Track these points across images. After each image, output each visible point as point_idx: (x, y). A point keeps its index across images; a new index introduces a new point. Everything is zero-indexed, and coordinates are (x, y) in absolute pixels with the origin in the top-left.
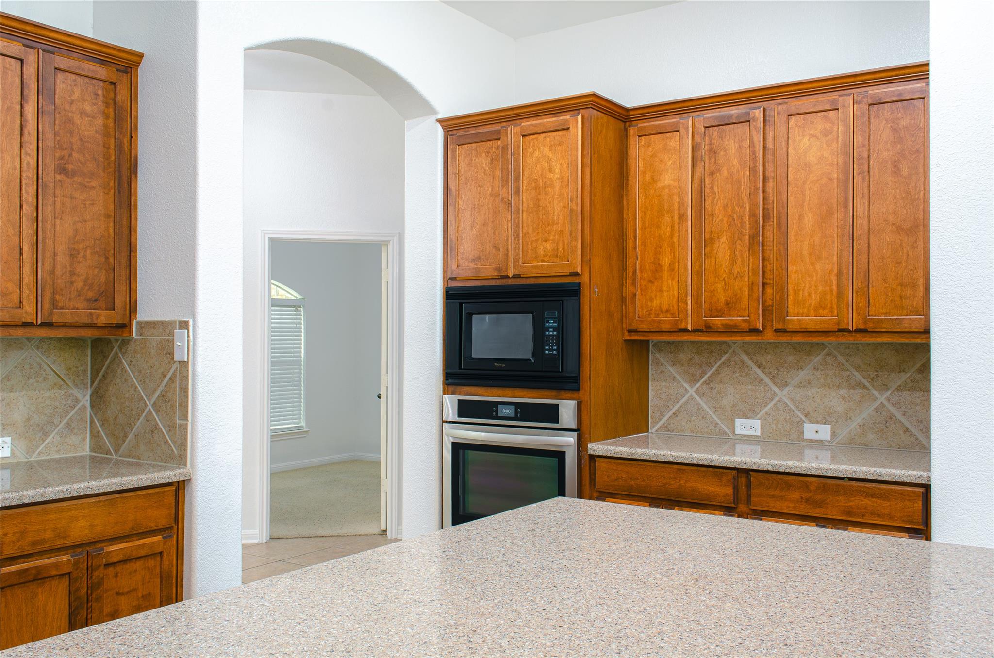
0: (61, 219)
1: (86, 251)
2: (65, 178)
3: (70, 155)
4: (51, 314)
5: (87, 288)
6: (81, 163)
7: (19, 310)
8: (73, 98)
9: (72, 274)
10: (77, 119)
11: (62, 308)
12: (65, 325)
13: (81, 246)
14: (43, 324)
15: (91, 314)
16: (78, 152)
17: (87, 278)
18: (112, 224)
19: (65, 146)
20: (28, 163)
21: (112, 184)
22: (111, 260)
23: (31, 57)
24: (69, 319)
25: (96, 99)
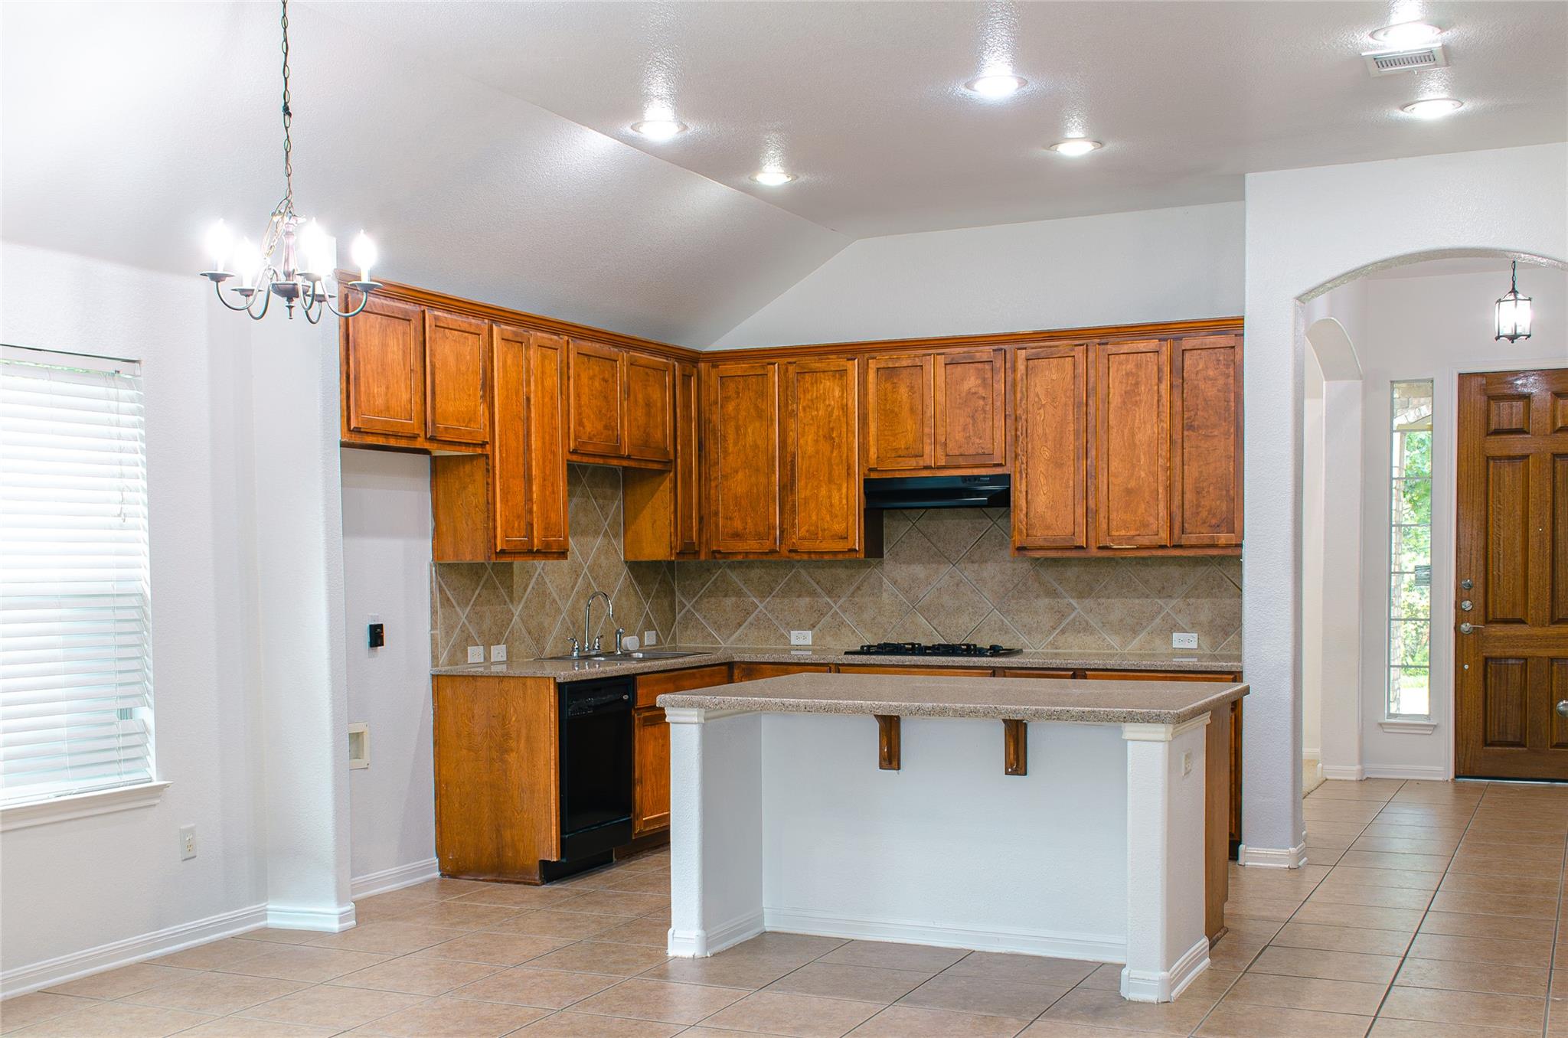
0: (1189, 465)
1: (1209, 487)
2: (1192, 433)
3: (1196, 414)
4: (1180, 538)
5: (1210, 516)
6: (1205, 418)
7: (1156, 537)
8: (1198, 369)
9: (1198, 506)
10: (1202, 385)
11: (1190, 534)
12: (1192, 547)
13: (1205, 484)
14: (1175, 547)
15: (1213, 537)
16: (1202, 411)
17: (1211, 508)
18: (1232, 463)
19: (1191, 409)
20: (1162, 427)
21: (1232, 430)
22: (1232, 492)
23: (1165, 348)
24: (1193, 542)
25: (1218, 364)
